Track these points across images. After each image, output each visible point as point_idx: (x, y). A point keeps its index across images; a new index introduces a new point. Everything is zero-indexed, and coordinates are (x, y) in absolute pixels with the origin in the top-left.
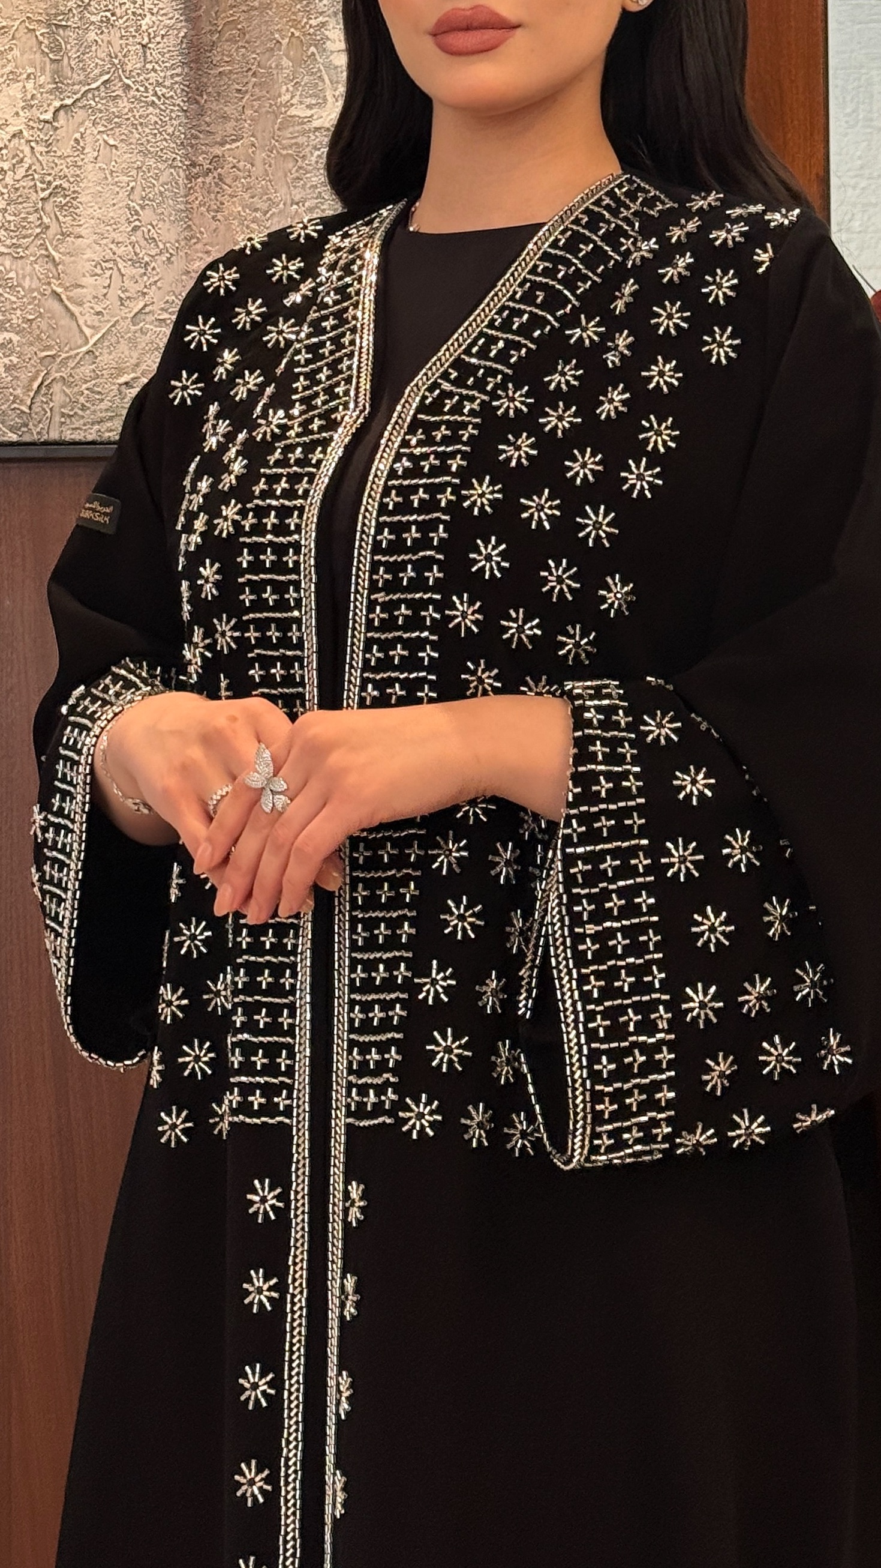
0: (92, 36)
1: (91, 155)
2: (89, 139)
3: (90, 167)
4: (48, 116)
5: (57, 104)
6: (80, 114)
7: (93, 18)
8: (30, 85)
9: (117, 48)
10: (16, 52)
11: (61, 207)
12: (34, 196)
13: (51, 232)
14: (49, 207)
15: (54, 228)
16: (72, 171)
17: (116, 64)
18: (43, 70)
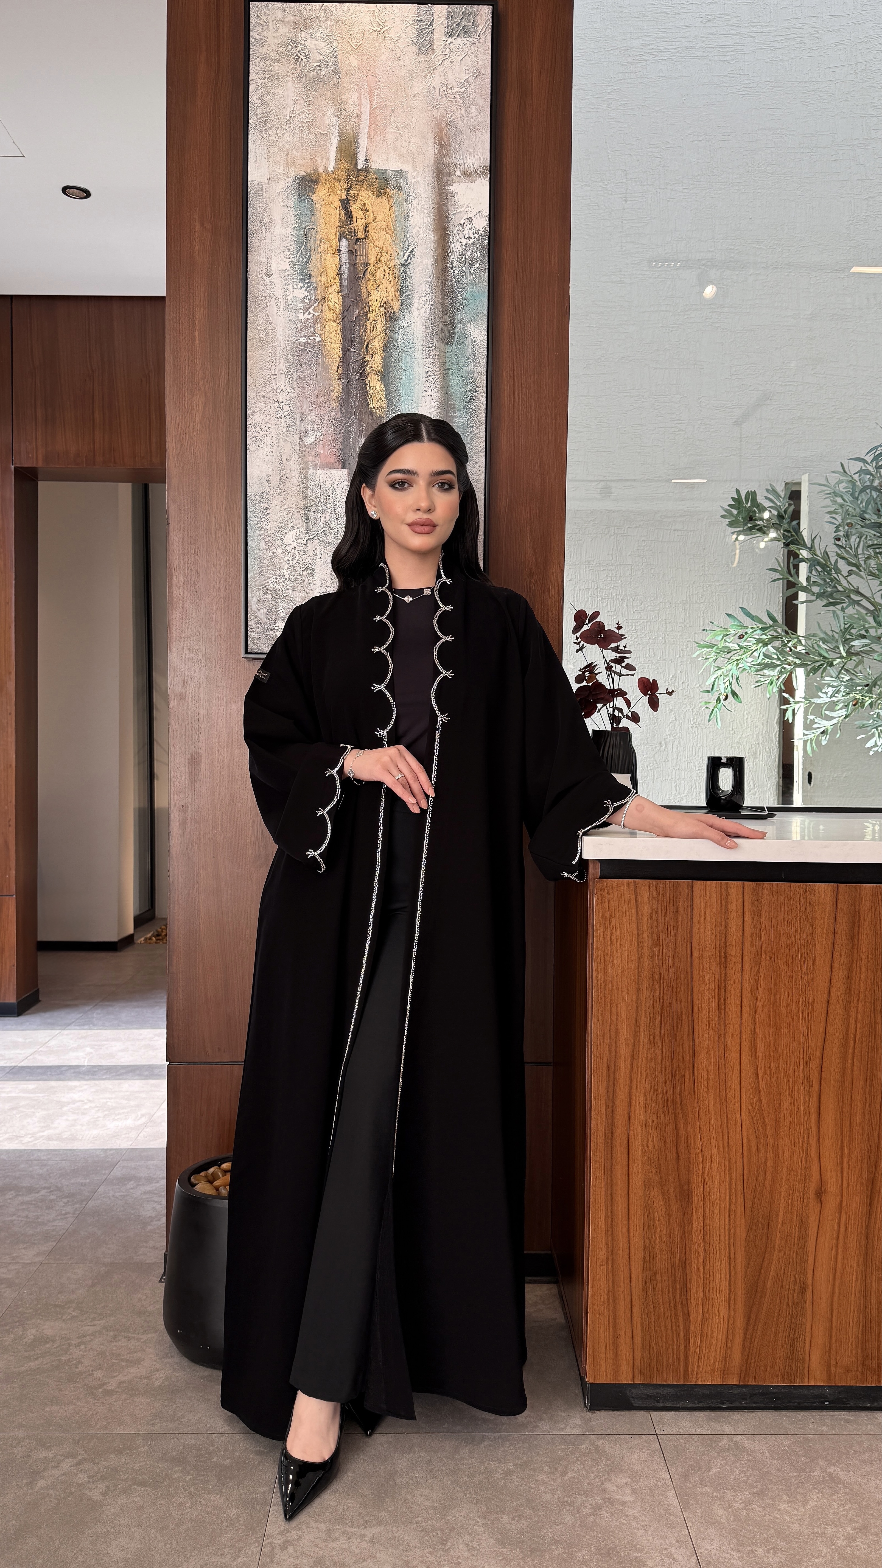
0: (319, 515)
1: (319, 556)
2: (318, 550)
3: (318, 560)
4: (305, 542)
5: (307, 538)
6: (315, 542)
7: (320, 508)
8: (298, 532)
9: (328, 519)
10: (294, 520)
11: (309, 574)
12: (300, 570)
13: (305, 582)
14: (304, 573)
15: (306, 581)
16: (313, 561)
17: (328, 524)
18: (303, 526)
